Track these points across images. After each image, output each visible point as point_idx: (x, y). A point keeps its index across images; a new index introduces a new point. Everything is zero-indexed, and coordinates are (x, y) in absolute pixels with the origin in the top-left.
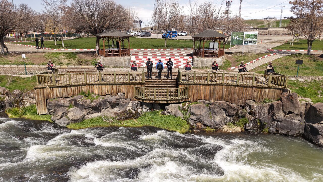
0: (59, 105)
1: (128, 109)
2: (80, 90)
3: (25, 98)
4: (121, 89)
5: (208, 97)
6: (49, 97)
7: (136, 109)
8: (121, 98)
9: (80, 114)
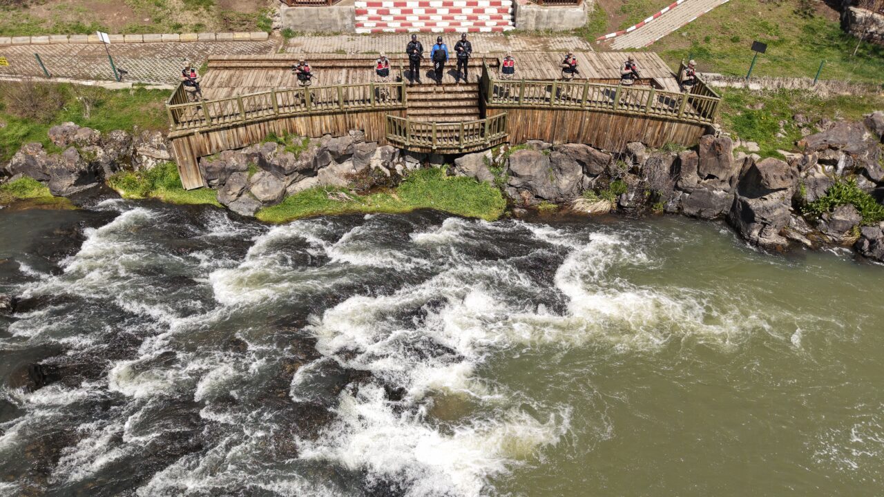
0: (229, 169)
1: (373, 166)
2: (265, 130)
3: (140, 149)
4: (356, 121)
5: (548, 133)
6: (201, 152)
7: (391, 166)
8: (357, 142)
9: (278, 187)
